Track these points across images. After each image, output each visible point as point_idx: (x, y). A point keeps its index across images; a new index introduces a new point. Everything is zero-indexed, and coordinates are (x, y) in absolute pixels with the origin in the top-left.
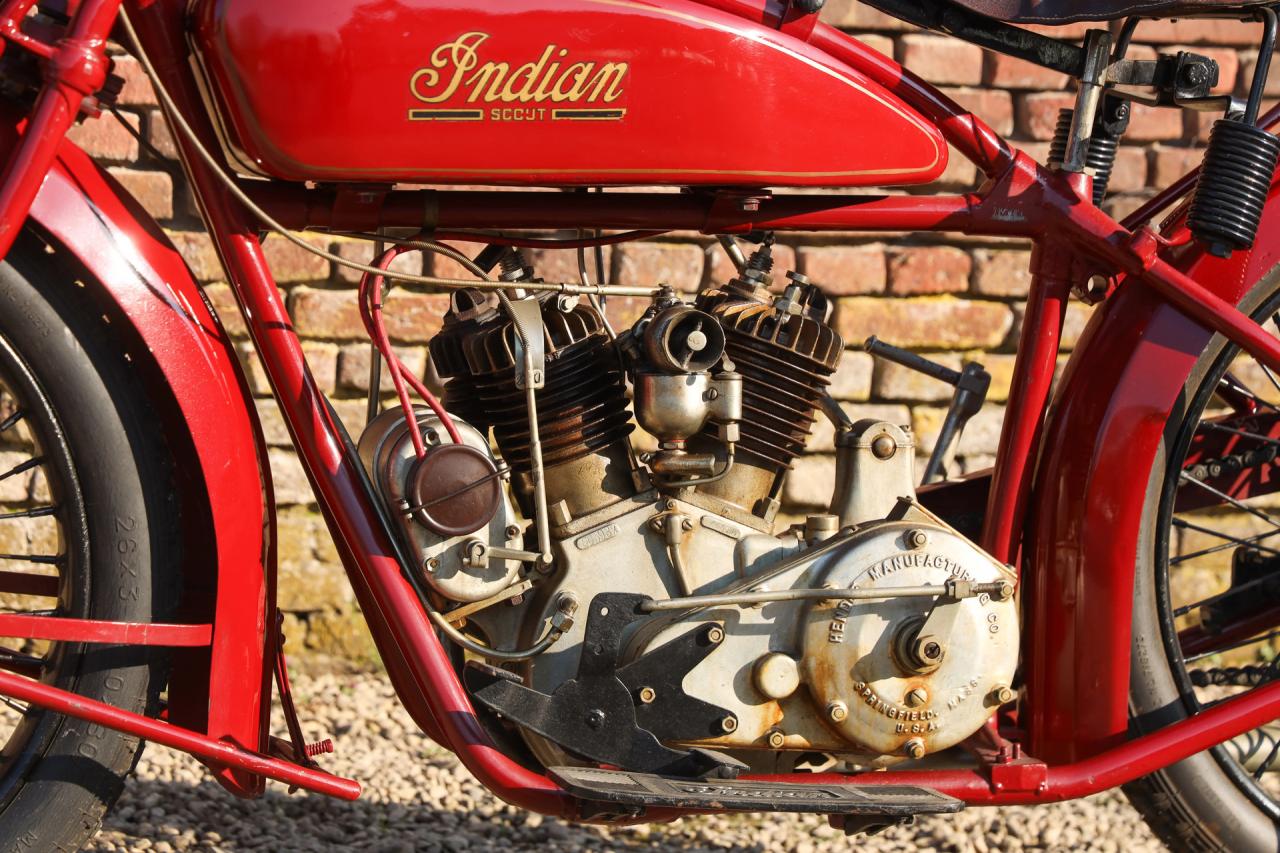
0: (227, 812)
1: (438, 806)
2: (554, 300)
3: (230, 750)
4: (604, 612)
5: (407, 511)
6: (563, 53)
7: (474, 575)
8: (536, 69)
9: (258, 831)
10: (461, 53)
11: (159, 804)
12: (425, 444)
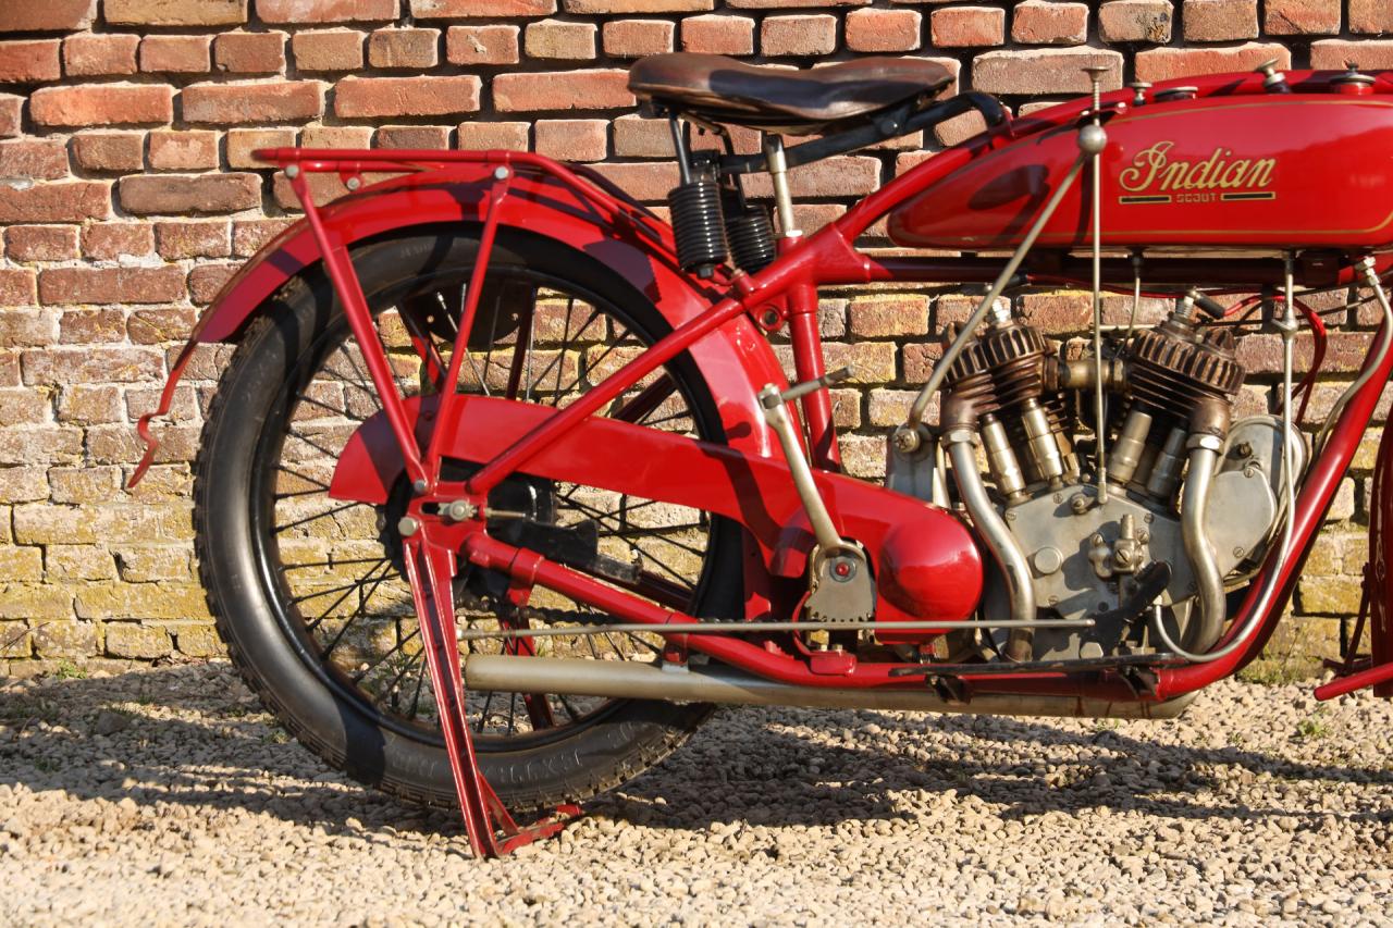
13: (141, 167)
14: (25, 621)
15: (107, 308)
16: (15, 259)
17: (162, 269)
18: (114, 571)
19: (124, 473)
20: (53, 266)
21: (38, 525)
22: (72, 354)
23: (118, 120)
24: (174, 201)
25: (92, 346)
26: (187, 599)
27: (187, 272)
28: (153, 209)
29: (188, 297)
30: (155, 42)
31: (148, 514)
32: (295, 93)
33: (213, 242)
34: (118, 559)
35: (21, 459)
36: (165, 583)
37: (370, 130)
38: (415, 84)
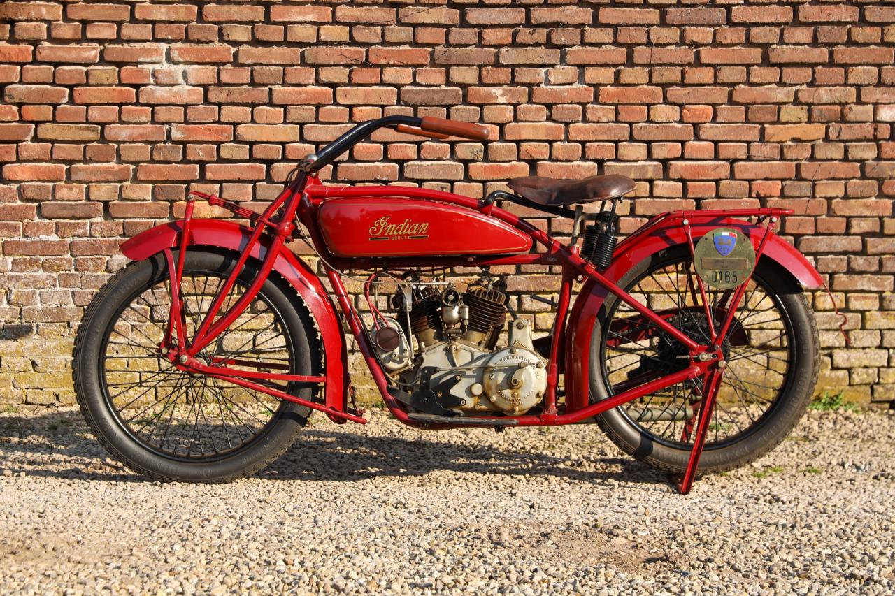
6: (411, 221)
7: (395, 362)
10: (383, 222)
13: (50, 198)
15: (33, 257)
17: (59, 241)
18: (31, 368)
19: (38, 326)
20: (9, 239)
22: (17, 276)
23: (42, 179)
24: (65, 213)
25: (26, 273)
26: (64, 379)
27: (69, 242)
28: (55, 216)
29: (69, 253)
30: (59, 147)
31: (48, 344)
32: (120, 170)
33: (82, 231)
34: (33, 363)
36: (54, 373)
37: (151, 186)
38: (172, 167)
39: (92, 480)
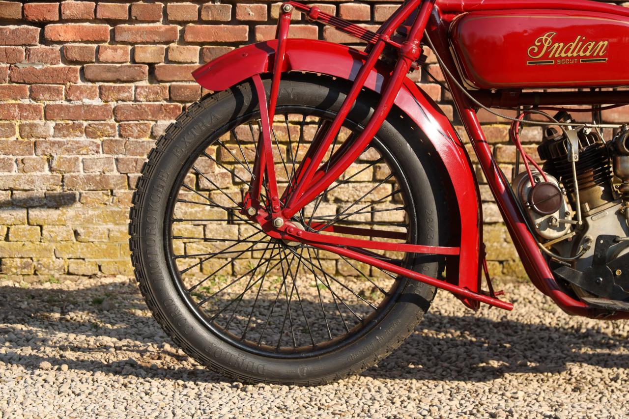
0: (472, 325)
1: (548, 325)
2: (582, 129)
3: (466, 291)
4: (602, 242)
5: (529, 206)
6: (584, 38)
7: (554, 229)
8: (574, 45)
9: (482, 331)
10: (546, 40)
11: (448, 323)
12: (535, 182)
13: (94, 60)
14: (31, 259)
15: (76, 122)
16: (35, 99)
17: (102, 106)
18: (73, 238)
19: (80, 194)
20: (51, 103)
21: (40, 217)
22: (59, 142)
23: (85, 39)
24: (109, 76)
25: (68, 138)
26: (107, 250)
27: (113, 107)
28: (99, 79)
29: (113, 118)
30: (104, 6)
31: (91, 212)
32: (167, 31)
33: (126, 94)
34: (76, 233)
35: (33, 187)
36: (97, 243)
37: (199, 48)
38: (221, 28)
39: (152, 378)
